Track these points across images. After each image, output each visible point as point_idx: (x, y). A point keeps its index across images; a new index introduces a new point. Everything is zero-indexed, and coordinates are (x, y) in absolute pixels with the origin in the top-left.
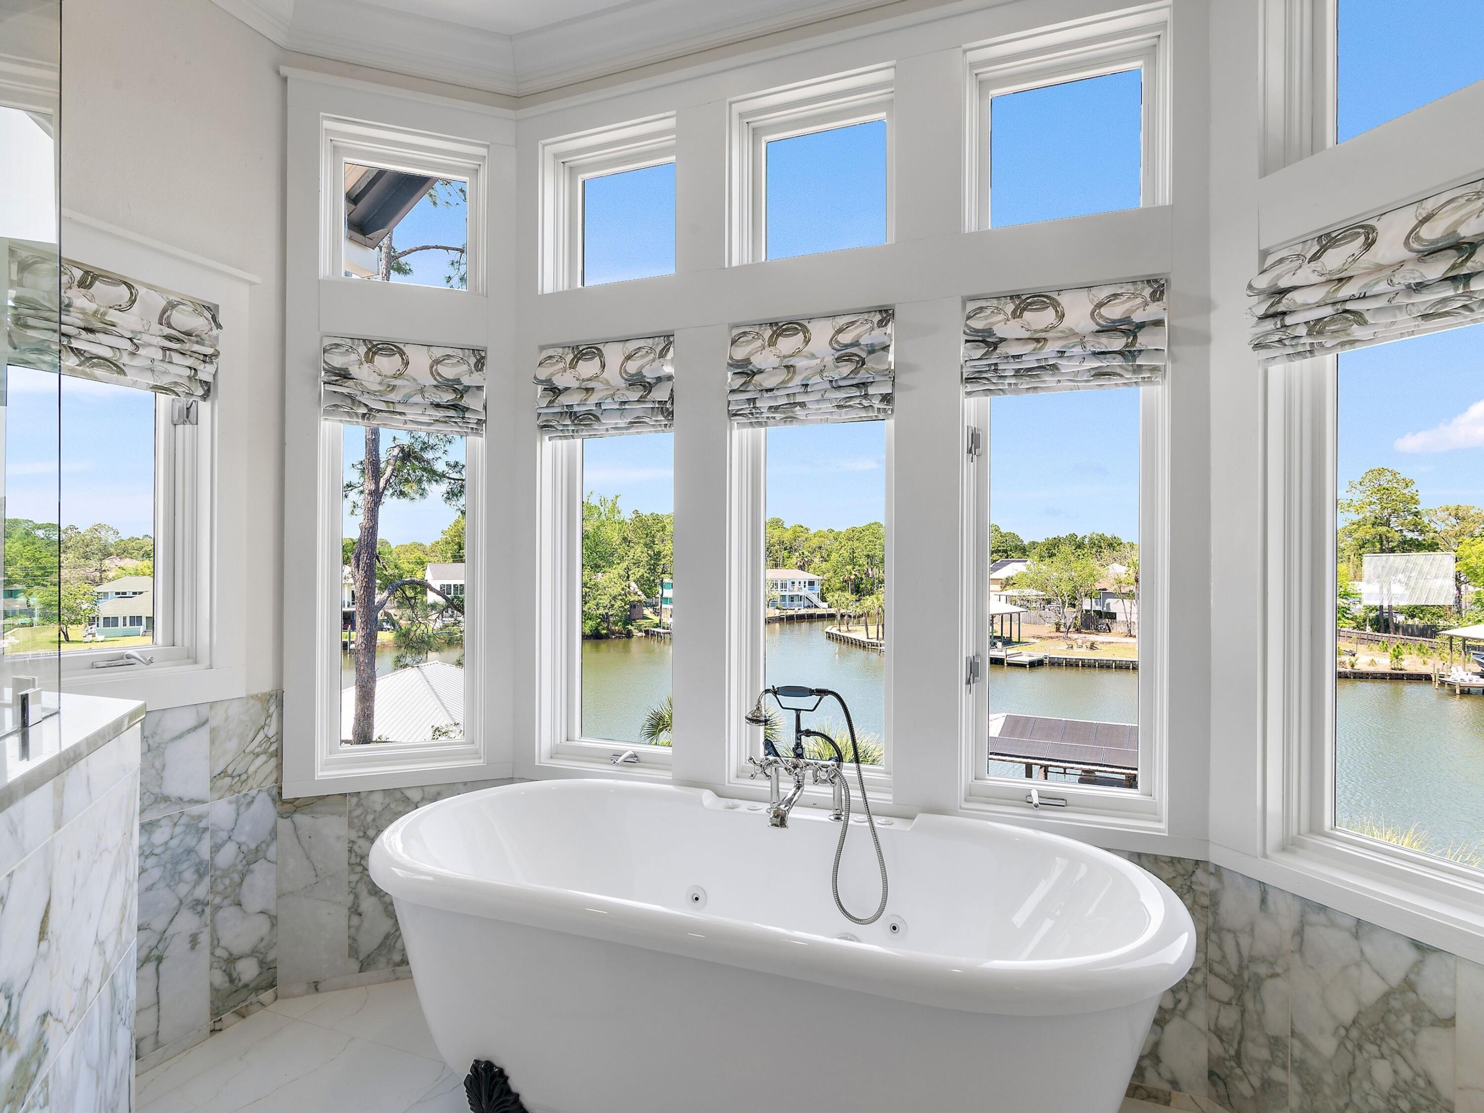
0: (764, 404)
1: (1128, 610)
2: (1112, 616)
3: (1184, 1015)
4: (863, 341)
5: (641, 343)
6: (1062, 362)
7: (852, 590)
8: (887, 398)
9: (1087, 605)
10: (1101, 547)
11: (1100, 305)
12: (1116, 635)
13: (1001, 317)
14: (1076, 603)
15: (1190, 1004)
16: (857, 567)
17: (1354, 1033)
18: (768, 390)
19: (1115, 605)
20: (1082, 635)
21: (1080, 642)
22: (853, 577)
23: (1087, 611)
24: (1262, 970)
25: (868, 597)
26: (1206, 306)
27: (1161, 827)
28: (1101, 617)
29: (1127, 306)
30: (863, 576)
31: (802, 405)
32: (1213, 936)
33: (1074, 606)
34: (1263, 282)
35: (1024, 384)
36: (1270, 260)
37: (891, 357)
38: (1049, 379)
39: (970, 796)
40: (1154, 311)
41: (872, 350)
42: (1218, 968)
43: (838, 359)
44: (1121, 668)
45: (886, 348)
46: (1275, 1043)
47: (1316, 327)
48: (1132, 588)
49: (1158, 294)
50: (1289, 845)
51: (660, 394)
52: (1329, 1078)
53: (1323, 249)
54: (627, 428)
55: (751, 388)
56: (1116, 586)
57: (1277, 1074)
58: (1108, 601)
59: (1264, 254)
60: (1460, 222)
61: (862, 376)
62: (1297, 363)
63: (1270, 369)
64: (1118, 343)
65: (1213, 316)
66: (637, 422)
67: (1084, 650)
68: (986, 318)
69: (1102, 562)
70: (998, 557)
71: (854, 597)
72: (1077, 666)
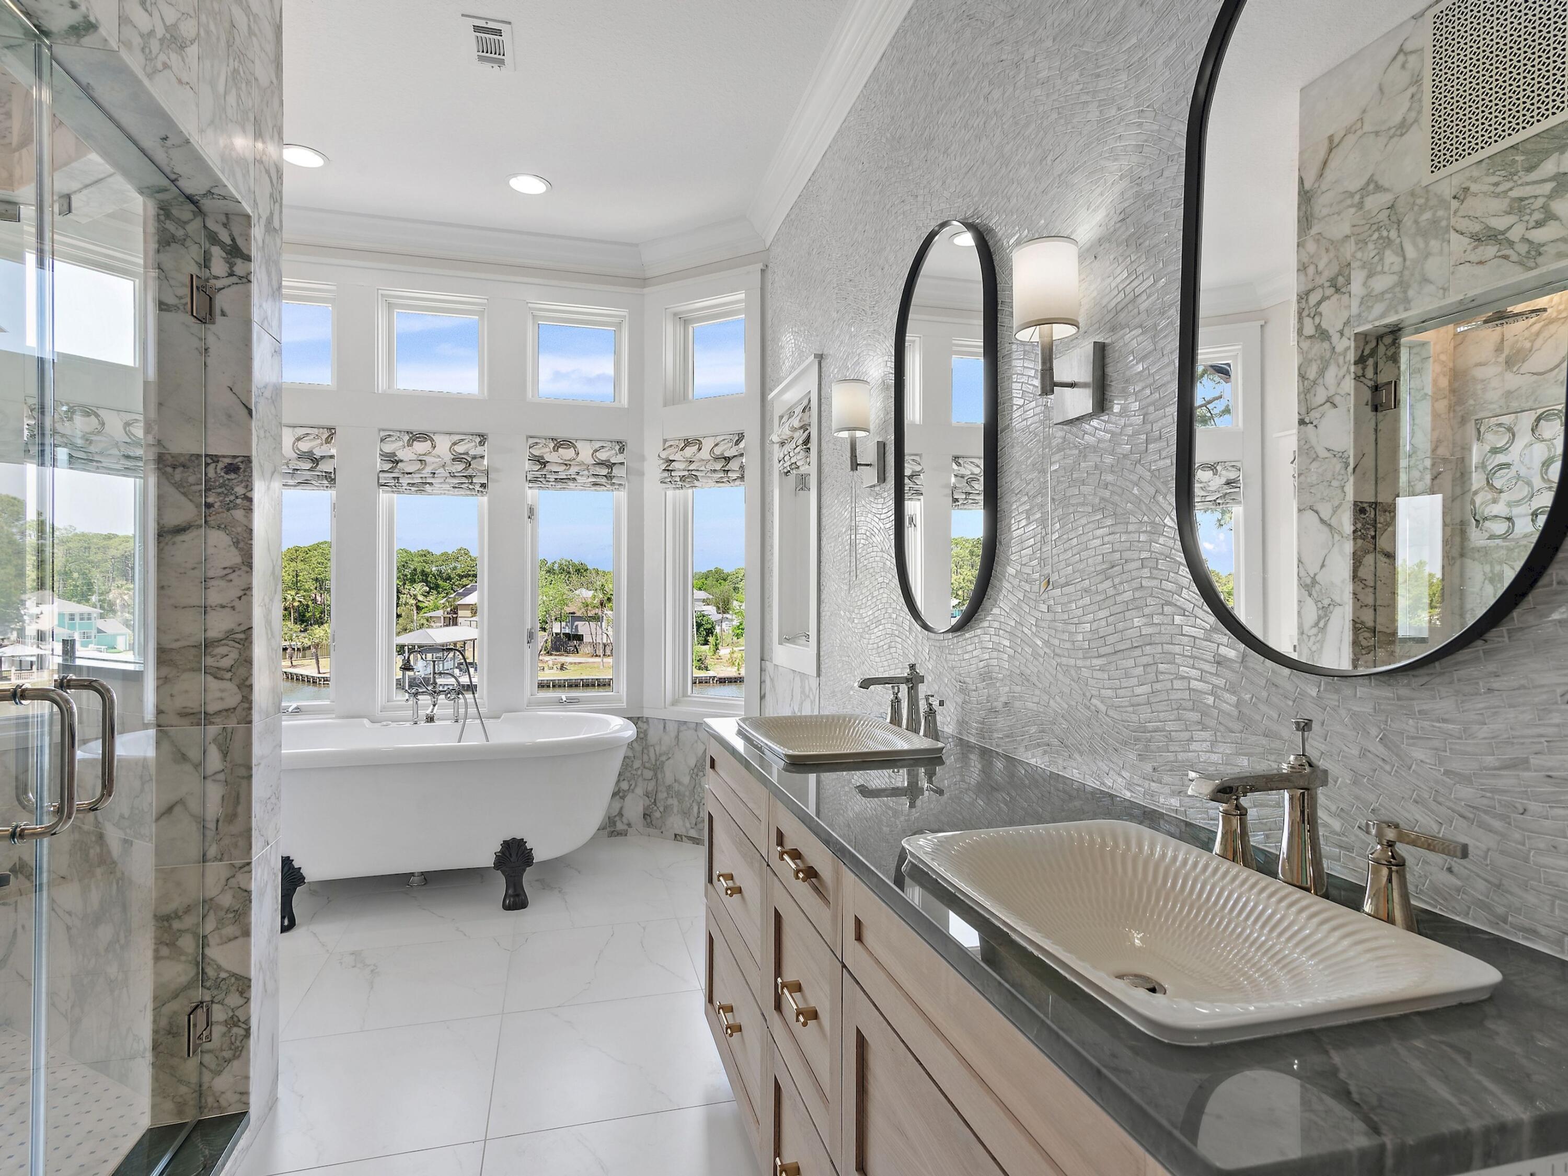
0: (405, 481)
1: (594, 632)
2: (579, 638)
3: (633, 791)
4: (470, 453)
5: (309, 431)
6: (577, 477)
7: (295, 619)
8: (483, 485)
9: (556, 628)
10: (569, 573)
11: (596, 451)
12: (583, 656)
13: (547, 450)
14: (547, 626)
15: (636, 785)
16: (302, 593)
17: (696, 770)
18: (408, 473)
19: (583, 628)
20: (553, 657)
21: (550, 663)
22: (296, 604)
23: (557, 634)
24: (664, 758)
25: (316, 626)
26: (642, 458)
27: (624, 705)
28: (569, 639)
29: (608, 454)
30: (310, 603)
31: (431, 484)
32: (645, 751)
33: (544, 629)
34: (664, 455)
35: (559, 486)
36: (667, 445)
37: (485, 462)
38: (571, 484)
39: (529, 704)
40: (620, 458)
41: (474, 458)
42: (647, 765)
43: (453, 460)
44: (588, 685)
45: (482, 457)
46: (669, 787)
47: (682, 478)
48: (597, 611)
49: (622, 450)
50: (675, 703)
51: (325, 466)
52: (687, 793)
53: (686, 446)
54: (295, 486)
55: (396, 470)
56: (583, 610)
57: (670, 801)
58: (576, 623)
59: (665, 441)
60: (724, 450)
61: (470, 472)
62: (677, 491)
63: (668, 493)
64: (604, 471)
65: (645, 463)
66: (306, 482)
67: (554, 671)
68: (540, 449)
69: (570, 587)
70: (468, 582)
71: (298, 627)
72: (549, 686)
